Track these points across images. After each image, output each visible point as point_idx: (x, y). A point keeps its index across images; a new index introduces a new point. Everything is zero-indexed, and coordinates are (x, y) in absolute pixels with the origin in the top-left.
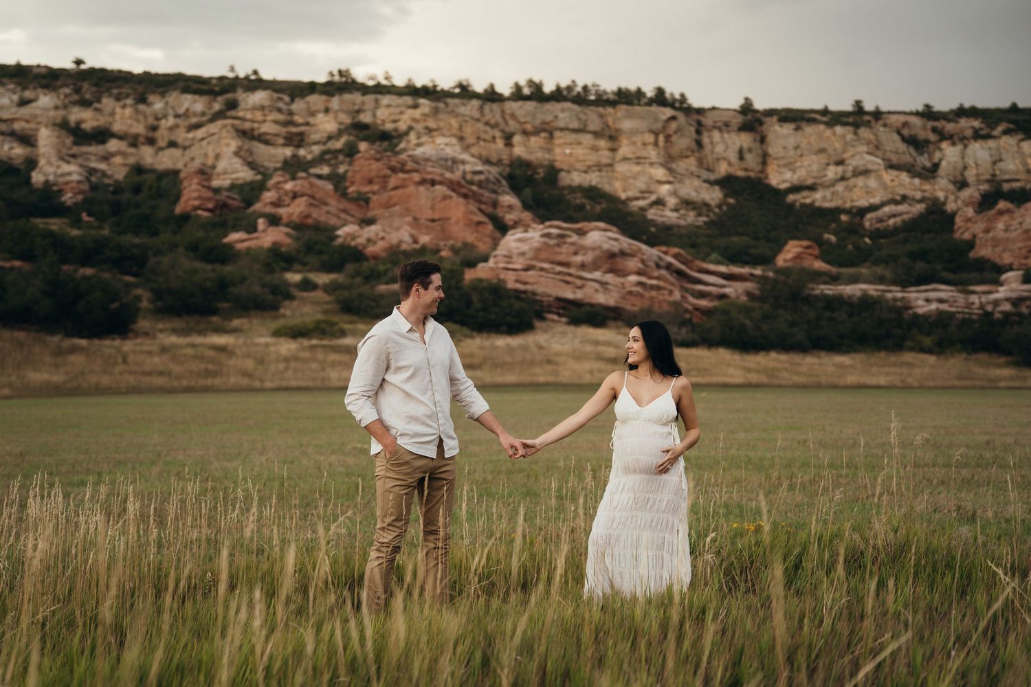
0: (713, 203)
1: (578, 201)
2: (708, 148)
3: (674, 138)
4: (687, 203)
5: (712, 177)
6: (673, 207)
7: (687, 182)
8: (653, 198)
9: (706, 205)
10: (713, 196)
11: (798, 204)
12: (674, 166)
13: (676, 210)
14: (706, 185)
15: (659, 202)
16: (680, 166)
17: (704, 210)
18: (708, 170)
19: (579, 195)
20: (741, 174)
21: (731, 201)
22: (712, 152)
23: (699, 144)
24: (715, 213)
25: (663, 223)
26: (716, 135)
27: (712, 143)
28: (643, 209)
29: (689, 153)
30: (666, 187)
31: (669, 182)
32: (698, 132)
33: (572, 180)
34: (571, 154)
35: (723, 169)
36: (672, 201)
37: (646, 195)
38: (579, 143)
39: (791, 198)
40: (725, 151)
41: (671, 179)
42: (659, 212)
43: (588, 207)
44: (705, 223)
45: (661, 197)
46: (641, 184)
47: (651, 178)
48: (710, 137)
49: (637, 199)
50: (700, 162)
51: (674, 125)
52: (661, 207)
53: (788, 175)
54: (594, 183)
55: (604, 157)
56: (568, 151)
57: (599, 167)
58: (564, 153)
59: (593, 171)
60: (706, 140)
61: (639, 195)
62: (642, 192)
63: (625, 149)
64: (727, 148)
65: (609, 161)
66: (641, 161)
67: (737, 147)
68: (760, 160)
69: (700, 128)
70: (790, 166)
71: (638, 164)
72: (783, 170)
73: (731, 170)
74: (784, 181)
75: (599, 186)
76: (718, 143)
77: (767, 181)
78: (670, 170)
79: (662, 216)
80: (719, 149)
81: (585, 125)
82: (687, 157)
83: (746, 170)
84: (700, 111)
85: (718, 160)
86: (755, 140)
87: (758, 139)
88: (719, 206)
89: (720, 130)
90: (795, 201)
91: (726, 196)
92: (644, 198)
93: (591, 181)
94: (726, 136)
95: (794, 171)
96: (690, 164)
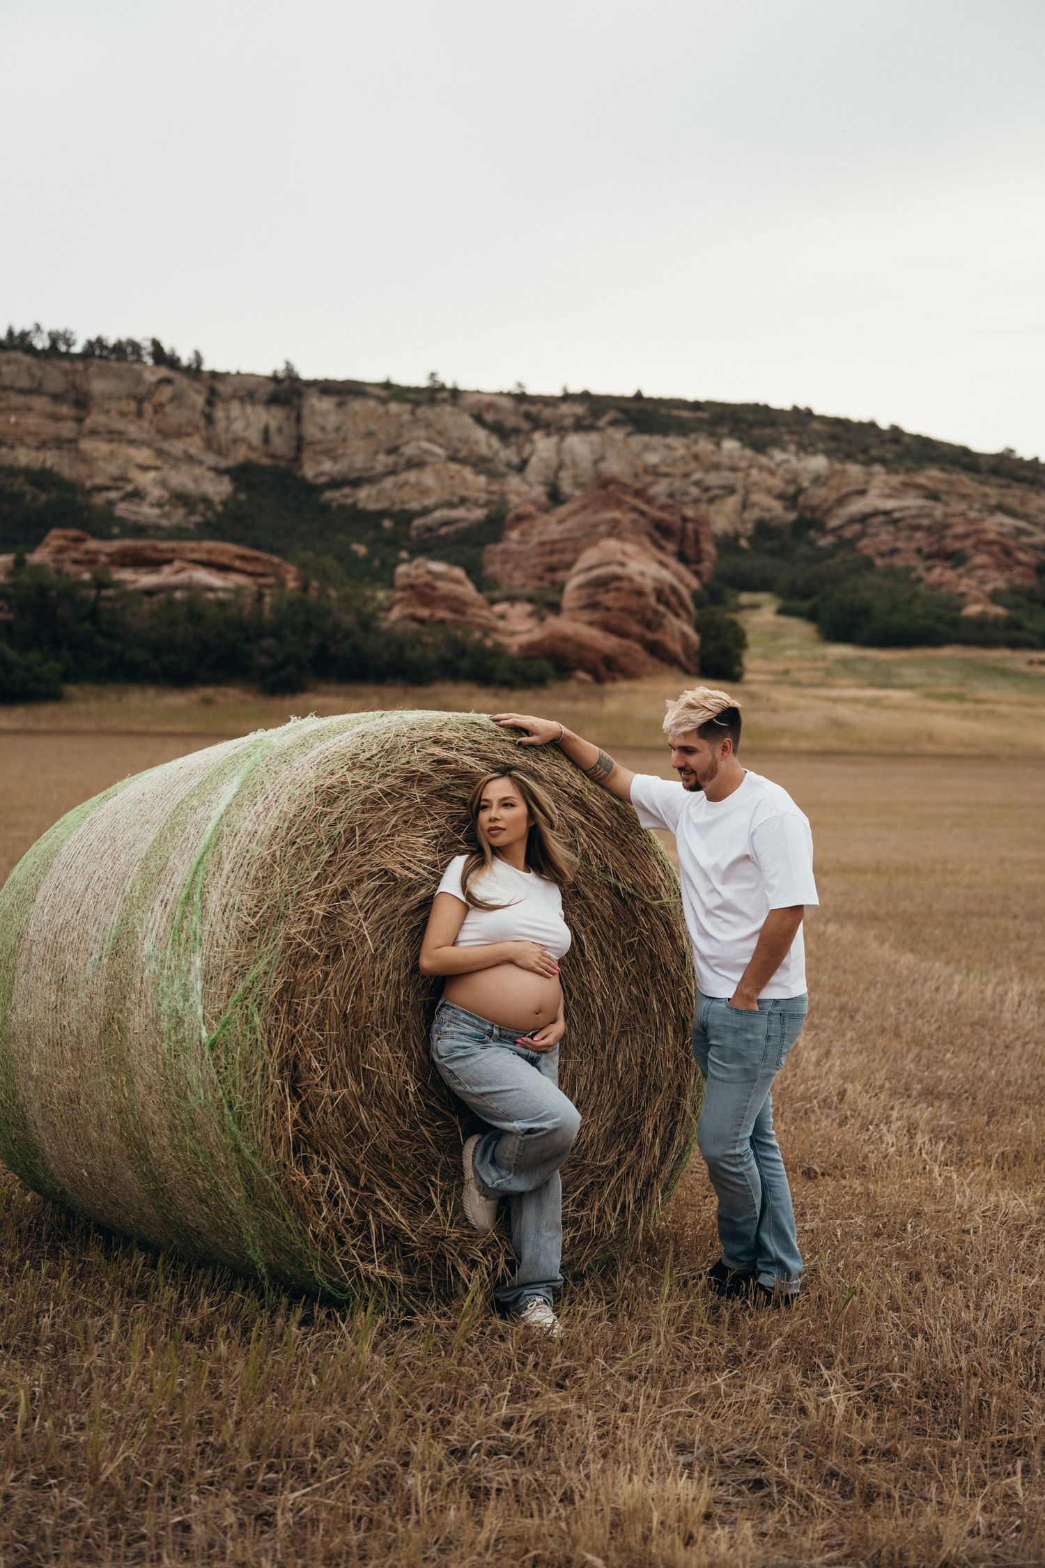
0: (216, 499)
1: (16, 488)
2: (221, 424)
3: (169, 409)
4: (181, 498)
5: (223, 464)
6: (154, 502)
7: (184, 468)
8: (130, 488)
9: (205, 500)
10: (217, 489)
11: (334, 505)
12: (166, 446)
13: (160, 505)
14: (211, 475)
15: (137, 495)
16: (176, 447)
17: (201, 507)
18: (219, 453)
19: (21, 479)
20: (266, 461)
21: (242, 497)
22: (227, 430)
23: (210, 419)
24: (215, 512)
25: (136, 522)
26: (235, 408)
27: (228, 418)
28: (111, 504)
29: (190, 430)
30: (152, 475)
31: (157, 468)
32: (210, 403)
33: (16, 459)
34: (17, 424)
35: (240, 454)
36: (156, 493)
37: (120, 484)
38: (29, 409)
39: (328, 495)
40: (246, 429)
41: (159, 463)
42: (133, 508)
43: (29, 497)
44: (197, 524)
45: (141, 487)
46: (113, 469)
47: (128, 460)
48: (227, 410)
49: (108, 489)
50: (209, 444)
51: (167, 392)
52: (137, 500)
53: (327, 466)
54: (48, 464)
55: (67, 429)
56: (13, 419)
57: (59, 443)
58: (8, 422)
59: (50, 449)
60: (219, 413)
61: (109, 483)
62: (116, 479)
63: (95, 419)
64: (248, 425)
65: (72, 435)
66: (116, 436)
67: (261, 426)
68: (294, 444)
69: (212, 398)
70: (331, 454)
71: (111, 441)
72: (323, 458)
73: (254, 456)
74: (322, 474)
75: (56, 469)
76: (236, 419)
77: (300, 474)
78: (160, 453)
79: (136, 513)
80: (238, 426)
81: (40, 384)
82: (188, 435)
83: (273, 456)
84: (214, 375)
85: (236, 441)
86: (288, 418)
87: (293, 416)
88: (224, 503)
89: (242, 400)
90: (332, 500)
91: (237, 490)
92: (118, 489)
93: (44, 461)
94: (249, 409)
95: (335, 459)
96: (194, 445)
